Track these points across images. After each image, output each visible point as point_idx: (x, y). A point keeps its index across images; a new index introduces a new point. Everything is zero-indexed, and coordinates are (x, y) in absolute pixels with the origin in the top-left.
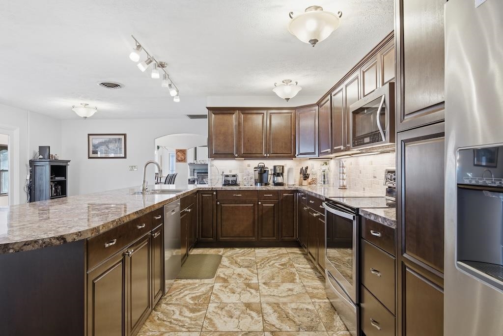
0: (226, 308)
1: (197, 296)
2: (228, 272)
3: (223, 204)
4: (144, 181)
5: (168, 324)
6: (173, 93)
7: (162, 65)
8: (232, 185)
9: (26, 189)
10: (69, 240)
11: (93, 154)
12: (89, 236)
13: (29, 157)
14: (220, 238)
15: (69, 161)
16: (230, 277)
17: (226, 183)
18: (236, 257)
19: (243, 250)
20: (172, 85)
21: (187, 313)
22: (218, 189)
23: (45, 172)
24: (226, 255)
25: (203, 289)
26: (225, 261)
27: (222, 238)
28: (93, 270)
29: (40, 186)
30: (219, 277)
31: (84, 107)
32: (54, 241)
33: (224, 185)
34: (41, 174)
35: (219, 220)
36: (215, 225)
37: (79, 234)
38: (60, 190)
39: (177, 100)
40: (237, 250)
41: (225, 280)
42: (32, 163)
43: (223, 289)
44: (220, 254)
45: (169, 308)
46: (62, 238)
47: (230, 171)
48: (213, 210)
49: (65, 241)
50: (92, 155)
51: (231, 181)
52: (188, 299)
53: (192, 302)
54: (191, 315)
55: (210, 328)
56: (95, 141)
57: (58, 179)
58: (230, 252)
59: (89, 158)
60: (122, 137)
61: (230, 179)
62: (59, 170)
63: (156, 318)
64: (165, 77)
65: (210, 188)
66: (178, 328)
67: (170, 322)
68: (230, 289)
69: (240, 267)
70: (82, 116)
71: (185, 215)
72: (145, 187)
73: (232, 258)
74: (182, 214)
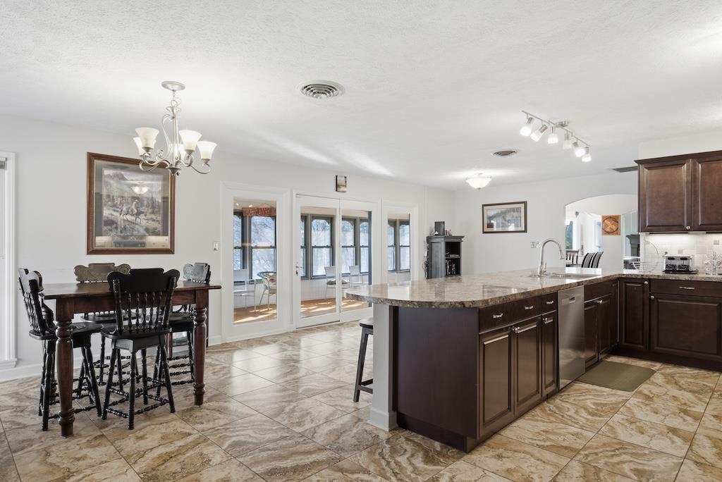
0: (638, 424)
1: (601, 403)
2: (656, 390)
3: (660, 299)
4: (542, 263)
5: (560, 416)
6: (580, 152)
7: (562, 125)
8: (680, 272)
9: (424, 266)
10: (467, 306)
11: (488, 228)
12: (480, 305)
13: (427, 234)
14: (656, 348)
15: (463, 237)
16: (658, 396)
17: (670, 269)
18: (679, 377)
19: (696, 371)
20: (579, 142)
21: (584, 414)
22: (650, 277)
23: (440, 249)
24: (663, 371)
25: (613, 399)
26: (658, 378)
27: (658, 348)
28: (483, 333)
29: (436, 263)
30: (641, 393)
31: (478, 178)
32: (457, 304)
33: (666, 271)
34: (437, 251)
35: (654, 322)
36: (646, 327)
37: (473, 302)
38: (454, 268)
39: (587, 159)
40: (687, 370)
41: (648, 398)
42: (429, 239)
43: (642, 406)
44: (653, 369)
45: (563, 404)
46: (462, 303)
47: (680, 252)
48: (643, 305)
49: (464, 306)
50: (486, 230)
51: (678, 266)
52: (589, 403)
53: (594, 407)
54: (589, 417)
55: (608, 434)
56: (491, 212)
57: (452, 256)
58: (671, 370)
59: (484, 232)
60: (522, 205)
61: (677, 263)
62: (453, 247)
63: (547, 409)
64: (567, 138)
65: (638, 275)
66: (570, 423)
67: (563, 416)
68: (652, 407)
69: (681, 388)
70: (476, 187)
71: (593, 307)
72: (543, 270)
73: (673, 377)
74: (586, 305)
